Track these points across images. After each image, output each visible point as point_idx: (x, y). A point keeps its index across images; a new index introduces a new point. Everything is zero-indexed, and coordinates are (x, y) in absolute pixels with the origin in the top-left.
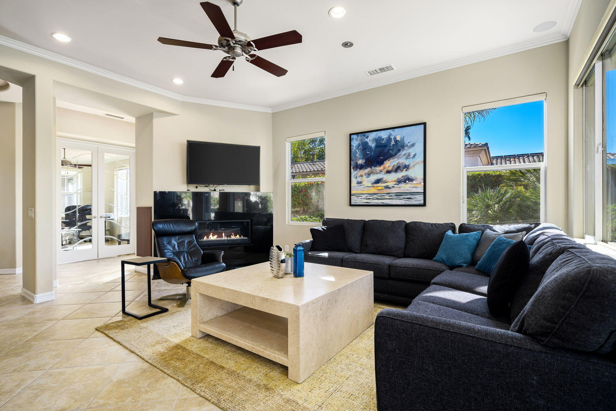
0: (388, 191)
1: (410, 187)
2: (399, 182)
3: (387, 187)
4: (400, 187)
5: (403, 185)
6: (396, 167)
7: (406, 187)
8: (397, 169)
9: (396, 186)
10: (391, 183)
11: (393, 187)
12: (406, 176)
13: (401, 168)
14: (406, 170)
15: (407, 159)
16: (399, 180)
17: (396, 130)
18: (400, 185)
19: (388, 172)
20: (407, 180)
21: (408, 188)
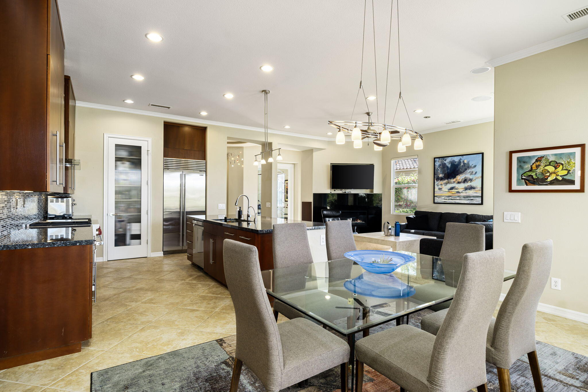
0: (459, 194)
1: (472, 192)
2: (466, 189)
3: (458, 192)
4: (466, 193)
5: (468, 191)
6: (463, 180)
7: (471, 193)
8: (465, 181)
9: (464, 191)
10: (461, 189)
11: (462, 192)
12: (470, 185)
13: (467, 181)
14: (470, 182)
15: (471, 175)
16: (466, 188)
17: (464, 156)
18: (467, 191)
19: (459, 183)
20: (471, 188)
21: (472, 193)
